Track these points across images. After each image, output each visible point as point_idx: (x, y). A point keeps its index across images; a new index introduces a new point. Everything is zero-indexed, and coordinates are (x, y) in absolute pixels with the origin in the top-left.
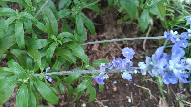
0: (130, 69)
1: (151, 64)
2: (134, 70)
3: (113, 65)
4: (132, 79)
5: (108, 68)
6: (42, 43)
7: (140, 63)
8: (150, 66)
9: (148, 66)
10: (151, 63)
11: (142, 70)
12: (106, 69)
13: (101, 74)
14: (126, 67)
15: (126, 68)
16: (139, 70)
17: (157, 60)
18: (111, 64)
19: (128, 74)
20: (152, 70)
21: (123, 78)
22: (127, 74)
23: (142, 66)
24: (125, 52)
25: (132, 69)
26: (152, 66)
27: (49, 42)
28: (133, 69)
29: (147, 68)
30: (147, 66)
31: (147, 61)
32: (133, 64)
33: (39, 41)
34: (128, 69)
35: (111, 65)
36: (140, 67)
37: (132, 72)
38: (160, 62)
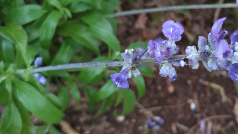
0: (174, 58)
1: (206, 50)
2: (180, 61)
3: (148, 51)
4: (176, 76)
5: (138, 58)
6: (32, 12)
7: (187, 48)
8: (204, 53)
9: (201, 53)
10: (207, 48)
11: (191, 60)
12: (135, 60)
13: (123, 68)
14: (164, 55)
15: (166, 57)
16: (186, 60)
17: (214, 42)
18: (143, 51)
19: (170, 69)
20: (208, 60)
21: (161, 76)
22: (168, 69)
23: (192, 53)
24: (167, 30)
25: (176, 58)
26: (207, 52)
27: (45, 11)
28: (179, 59)
29: (200, 56)
30: (199, 54)
31: (199, 44)
32: (178, 49)
33: (27, 8)
34: (169, 59)
35: (144, 53)
36: (188, 55)
37: (176, 64)
38: (218, 45)
